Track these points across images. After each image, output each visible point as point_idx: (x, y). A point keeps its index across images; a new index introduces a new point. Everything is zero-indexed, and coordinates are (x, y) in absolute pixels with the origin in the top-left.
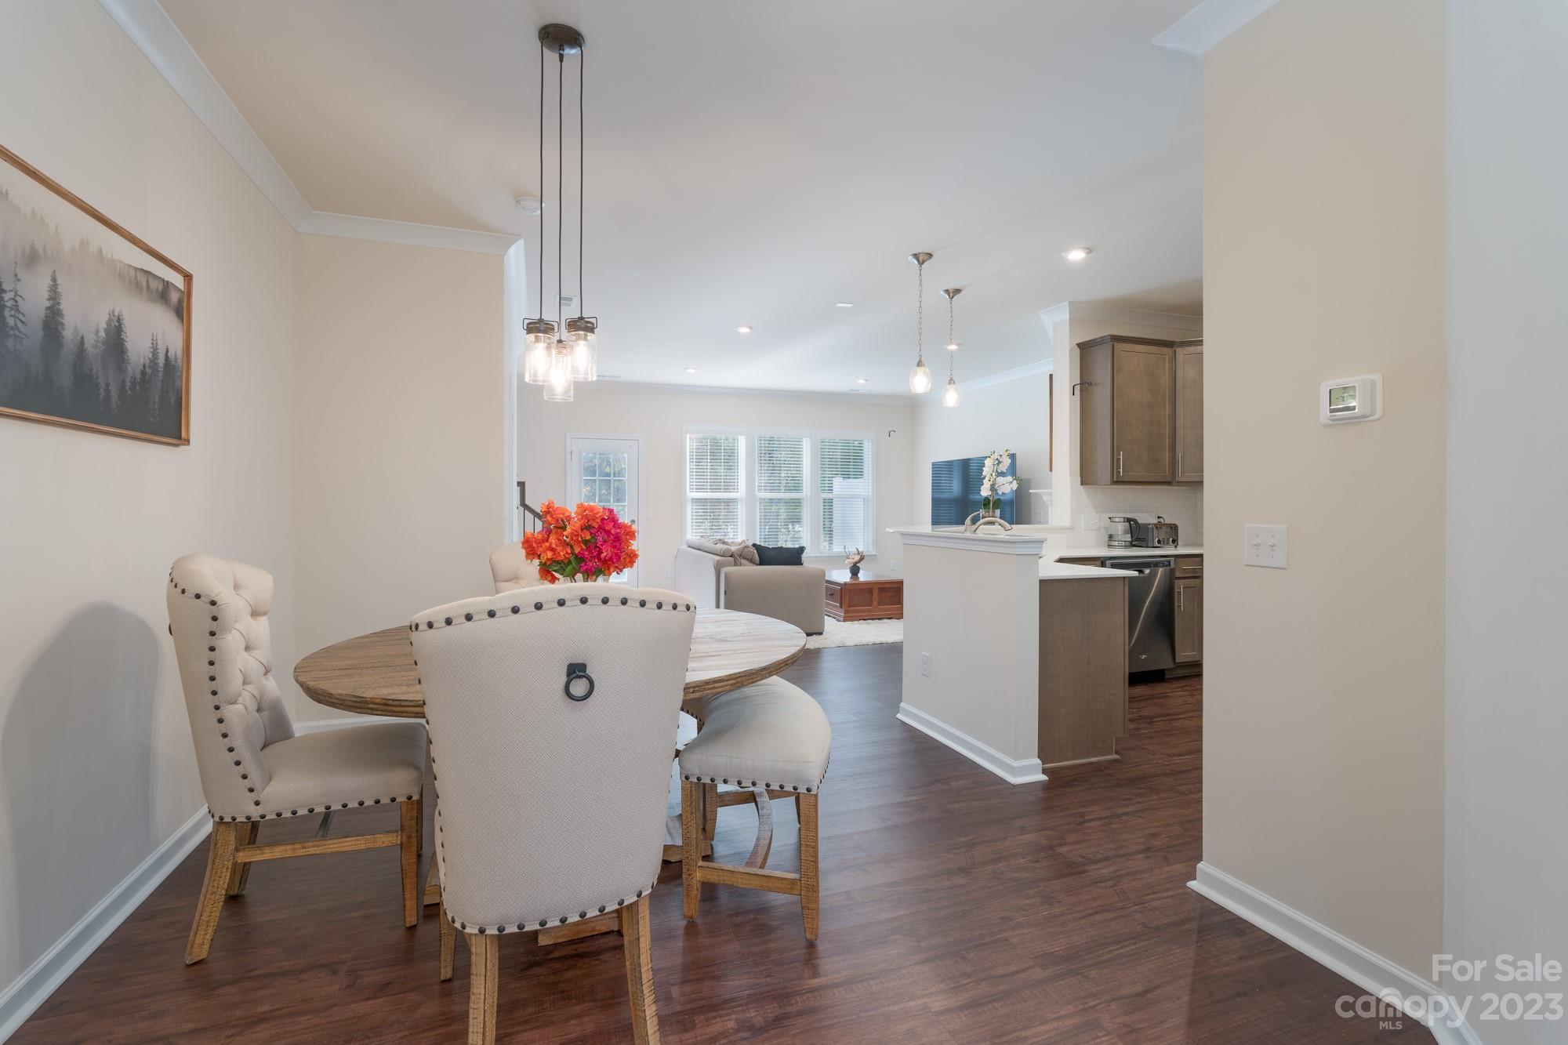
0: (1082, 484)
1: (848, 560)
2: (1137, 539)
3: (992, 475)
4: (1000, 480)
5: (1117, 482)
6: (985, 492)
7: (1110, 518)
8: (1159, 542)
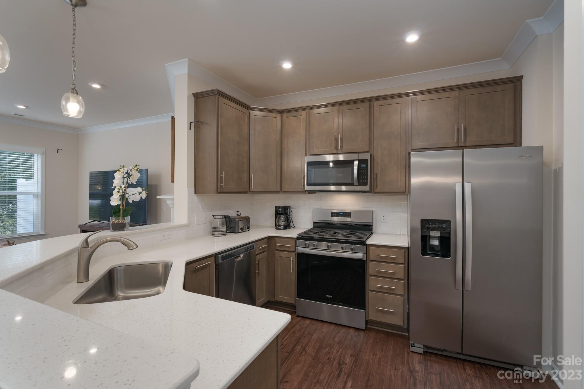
0: (195, 193)
2: (231, 228)
3: (121, 187)
4: (130, 190)
5: (220, 191)
6: (115, 201)
7: (213, 216)
8: (241, 229)
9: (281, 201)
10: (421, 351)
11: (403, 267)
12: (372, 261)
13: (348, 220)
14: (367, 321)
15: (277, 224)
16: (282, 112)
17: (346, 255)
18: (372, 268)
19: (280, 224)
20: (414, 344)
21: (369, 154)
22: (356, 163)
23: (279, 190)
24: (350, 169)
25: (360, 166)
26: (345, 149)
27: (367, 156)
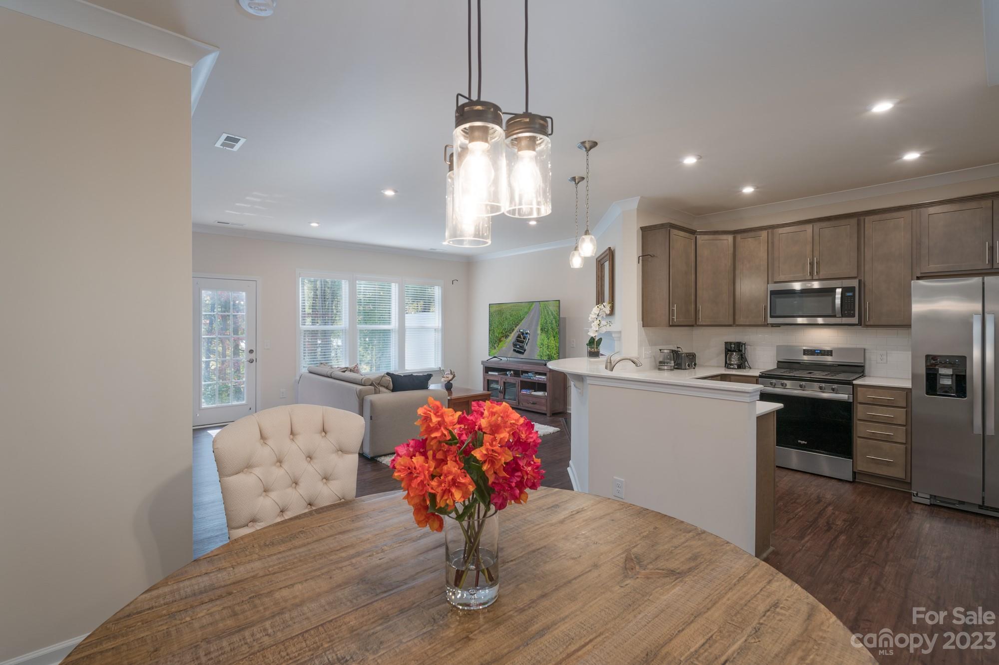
0: (643, 326)
1: (443, 379)
2: (678, 364)
4: (602, 324)
5: (671, 325)
7: (660, 350)
8: (689, 366)
9: (733, 335)
10: (928, 502)
11: (905, 412)
12: (860, 403)
13: (829, 359)
14: (855, 472)
15: (728, 362)
16: (735, 233)
17: (825, 395)
18: (860, 412)
19: (732, 363)
20: (917, 494)
21: (858, 280)
22: (839, 291)
23: (731, 322)
24: (830, 298)
25: (845, 294)
26: (823, 274)
27: (854, 283)
